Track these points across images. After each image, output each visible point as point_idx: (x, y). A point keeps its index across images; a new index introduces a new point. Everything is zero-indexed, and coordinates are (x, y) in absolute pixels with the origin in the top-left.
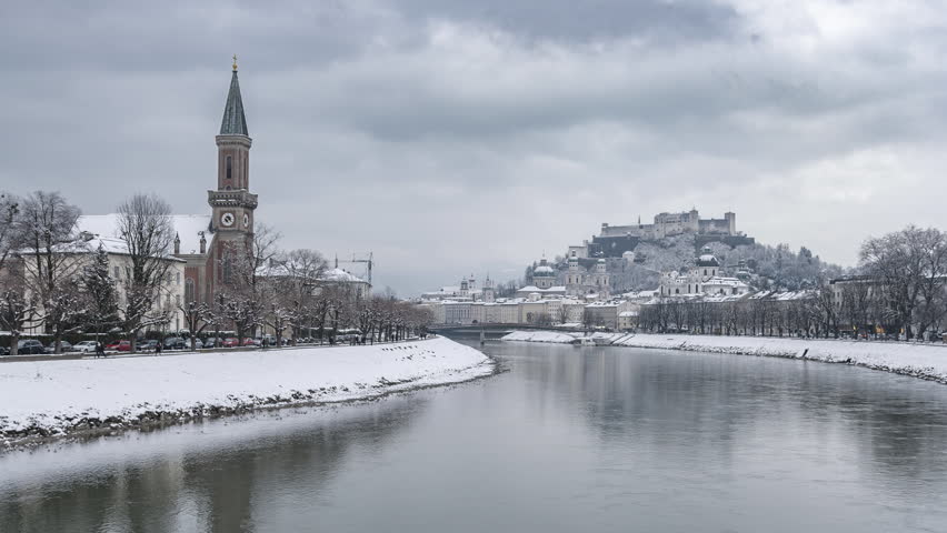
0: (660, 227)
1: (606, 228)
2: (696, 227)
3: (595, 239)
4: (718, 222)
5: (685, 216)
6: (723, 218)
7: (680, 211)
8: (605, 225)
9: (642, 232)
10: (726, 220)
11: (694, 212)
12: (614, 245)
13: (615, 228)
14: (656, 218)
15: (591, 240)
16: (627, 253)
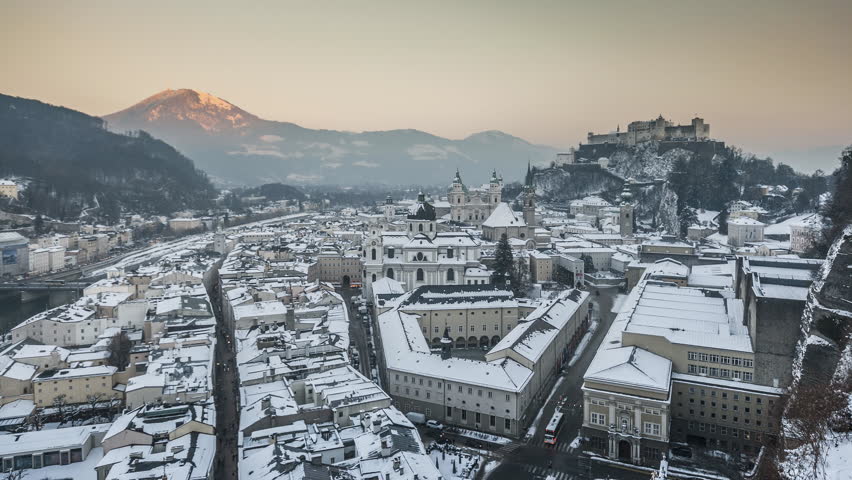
0: (633, 135)
1: (591, 137)
2: (662, 134)
3: (582, 147)
4: (684, 129)
5: (653, 124)
6: (690, 124)
7: (649, 120)
8: (590, 134)
9: (619, 139)
10: (693, 126)
11: (661, 119)
12: (595, 151)
13: (599, 136)
14: (629, 127)
15: (577, 148)
16: (601, 159)
